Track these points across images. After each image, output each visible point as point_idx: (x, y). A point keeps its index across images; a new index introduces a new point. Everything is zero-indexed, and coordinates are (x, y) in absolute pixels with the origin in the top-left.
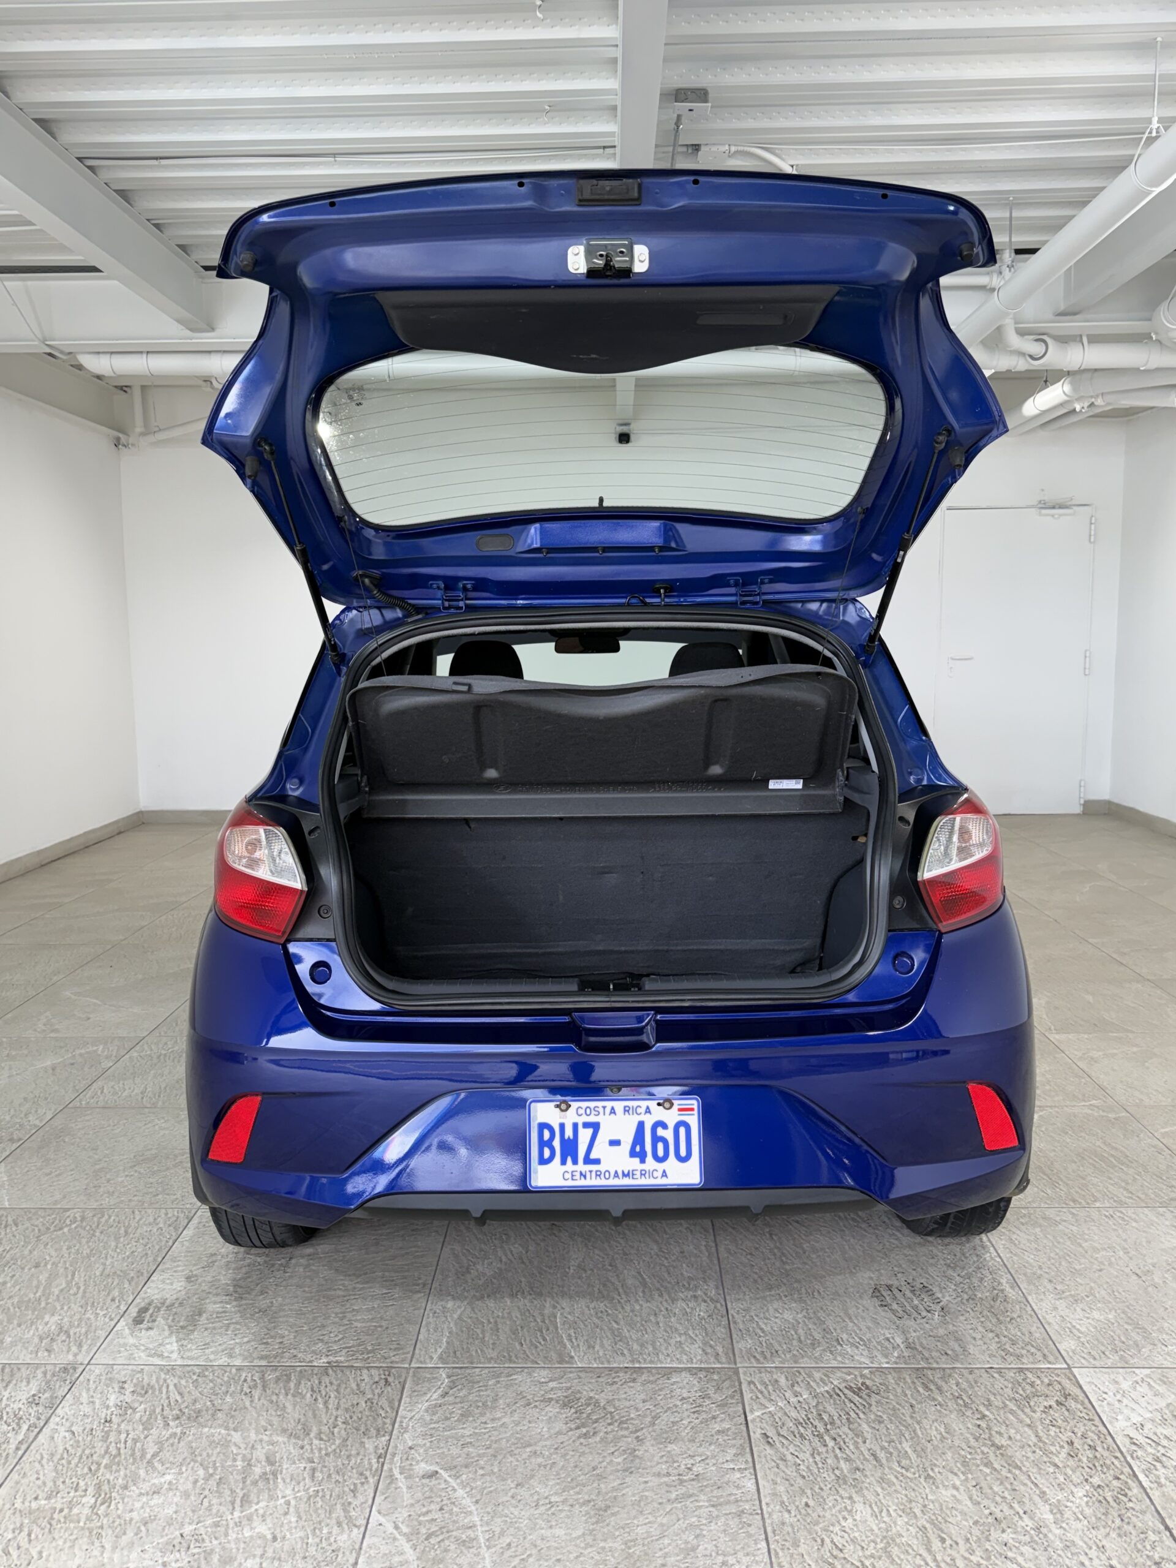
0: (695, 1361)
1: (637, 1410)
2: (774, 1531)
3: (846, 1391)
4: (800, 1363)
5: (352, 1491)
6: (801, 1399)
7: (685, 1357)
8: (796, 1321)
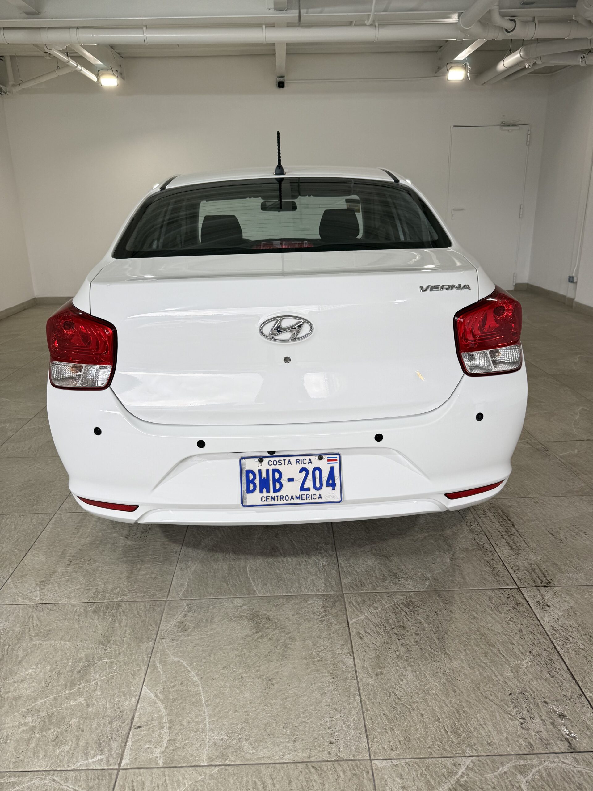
0: (320, 590)
1: (290, 620)
2: (363, 689)
3: (402, 606)
4: (376, 590)
5: (133, 675)
6: (377, 611)
7: (315, 588)
8: (374, 565)
